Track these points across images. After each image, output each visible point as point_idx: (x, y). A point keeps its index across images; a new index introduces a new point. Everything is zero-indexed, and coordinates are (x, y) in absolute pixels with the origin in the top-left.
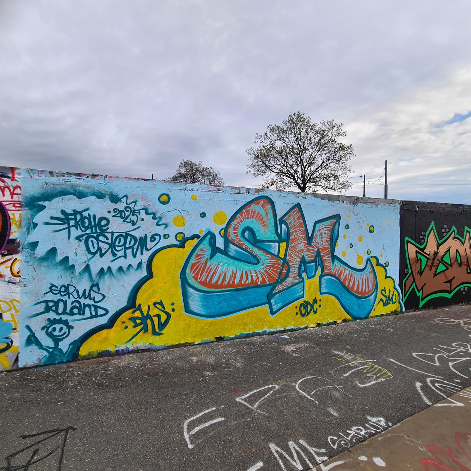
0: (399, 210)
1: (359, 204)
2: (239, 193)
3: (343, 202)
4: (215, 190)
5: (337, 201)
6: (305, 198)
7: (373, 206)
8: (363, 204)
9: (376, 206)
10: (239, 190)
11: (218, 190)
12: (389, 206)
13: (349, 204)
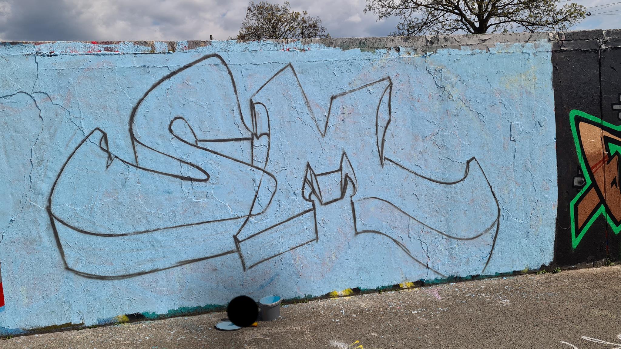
0: (550, 55)
1: (440, 51)
2: (152, 52)
3: (398, 50)
4: (100, 51)
5: (382, 50)
6: (304, 50)
7: (477, 51)
8: (451, 50)
9: (485, 51)
10: (152, 46)
11: (107, 49)
12: (521, 47)
13: (413, 53)
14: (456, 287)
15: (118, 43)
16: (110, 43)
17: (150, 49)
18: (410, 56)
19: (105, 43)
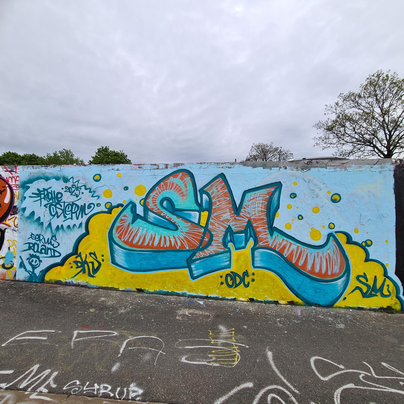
0: (392, 173)
1: (313, 169)
2: (158, 169)
3: (286, 168)
4: (136, 168)
5: (276, 168)
6: (231, 168)
7: (338, 170)
8: (320, 169)
9: (344, 170)
10: (158, 166)
11: (139, 168)
12: (370, 168)
13: (295, 170)
14: (314, 310)
15: (144, 165)
16: (141, 165)
17: (157, 167)
18: (293, 172)
19: (139, 165)
